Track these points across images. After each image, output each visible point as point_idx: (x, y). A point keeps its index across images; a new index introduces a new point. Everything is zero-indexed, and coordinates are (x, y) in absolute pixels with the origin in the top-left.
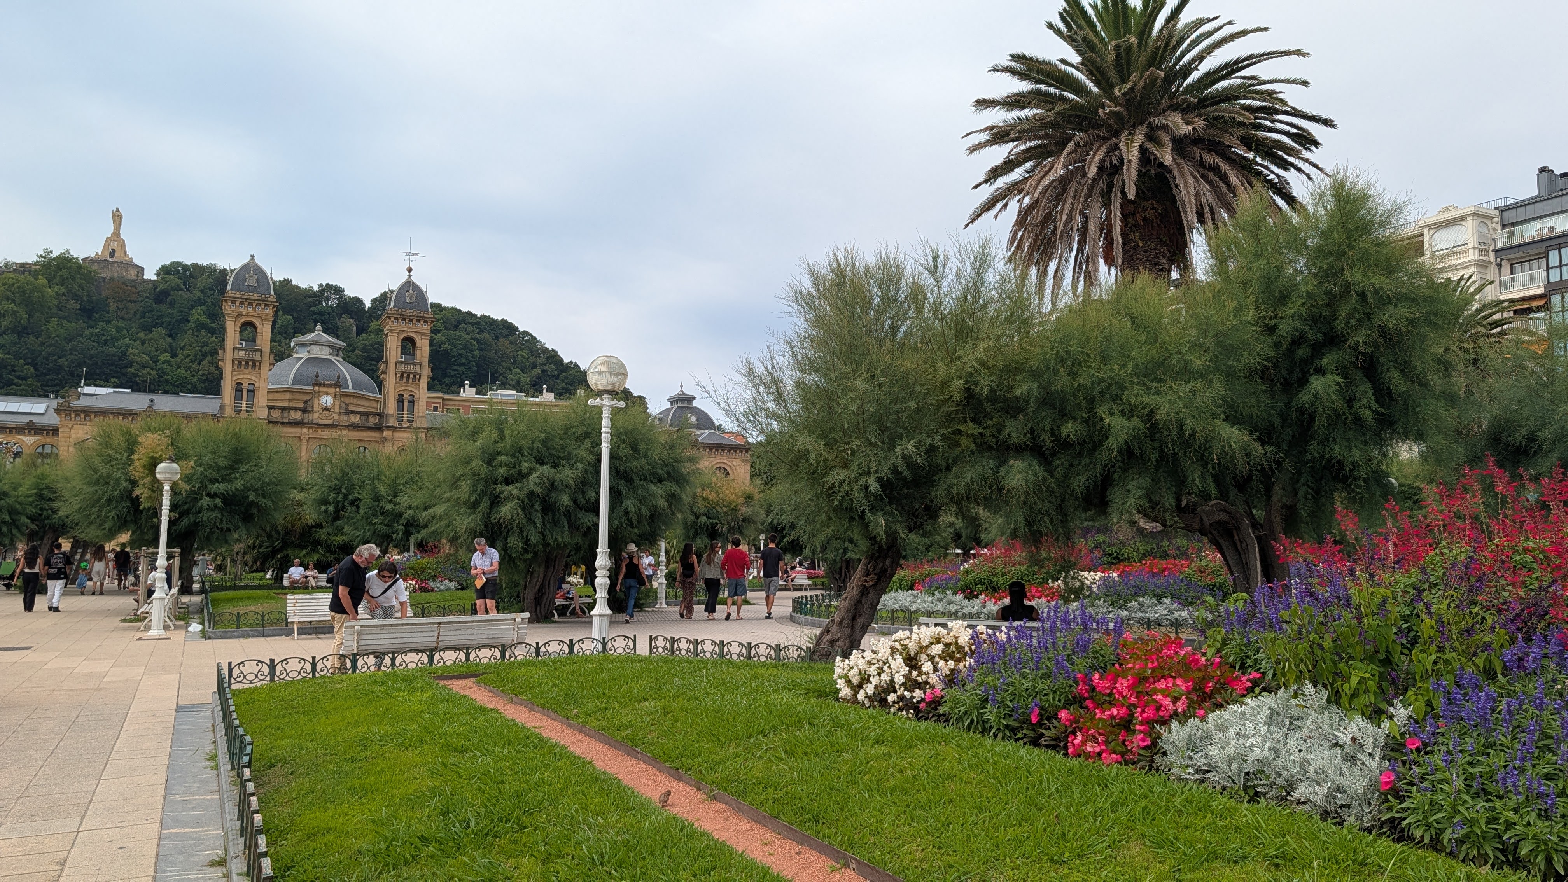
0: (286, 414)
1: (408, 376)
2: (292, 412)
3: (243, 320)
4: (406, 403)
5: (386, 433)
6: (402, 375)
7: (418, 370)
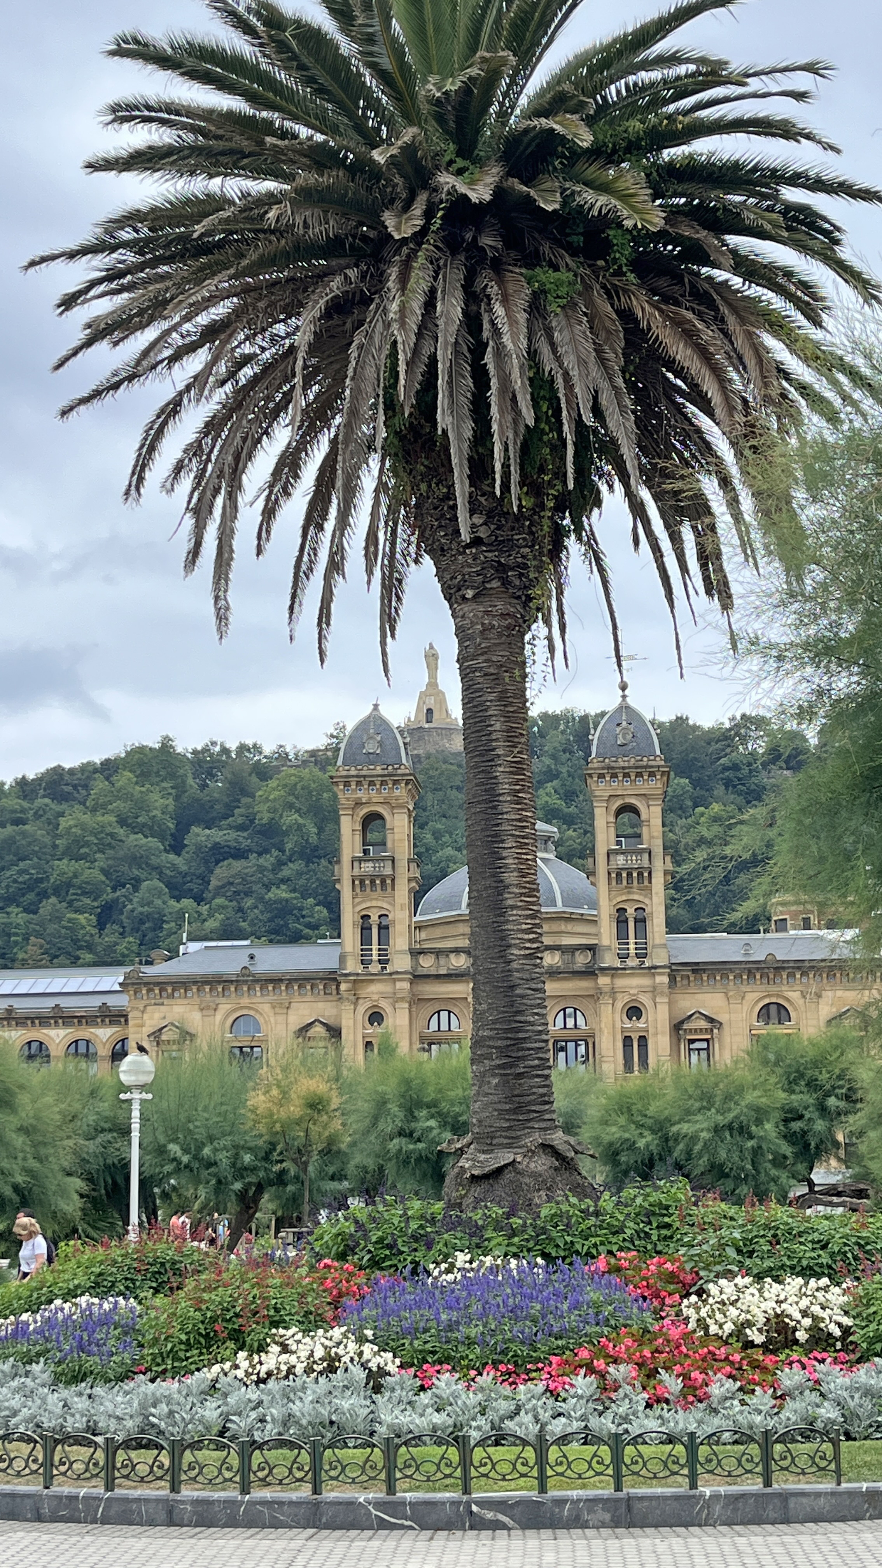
0: (442, 961)
1: (630, 875)
2: (452, 956)
3: (364, 811)
4: (631, 924)
5: (603, 981)
6: (619, 875)
7: (646, 863)
